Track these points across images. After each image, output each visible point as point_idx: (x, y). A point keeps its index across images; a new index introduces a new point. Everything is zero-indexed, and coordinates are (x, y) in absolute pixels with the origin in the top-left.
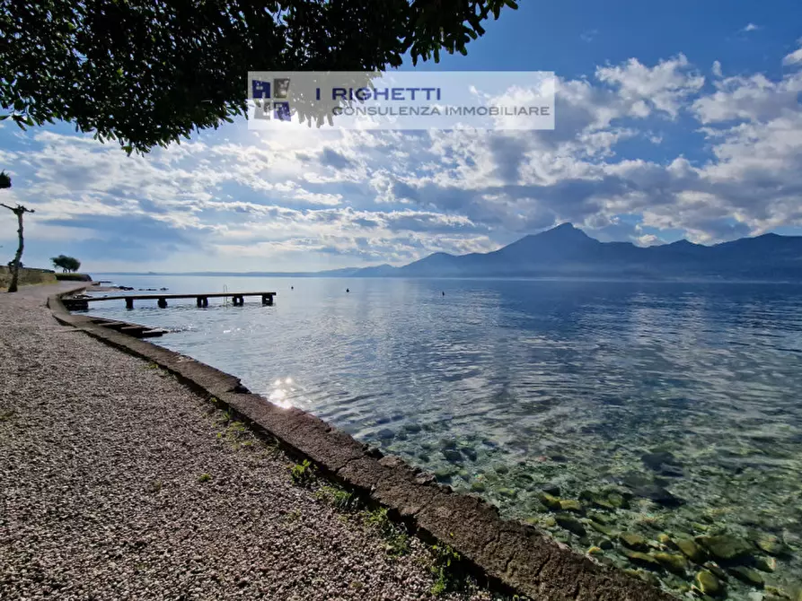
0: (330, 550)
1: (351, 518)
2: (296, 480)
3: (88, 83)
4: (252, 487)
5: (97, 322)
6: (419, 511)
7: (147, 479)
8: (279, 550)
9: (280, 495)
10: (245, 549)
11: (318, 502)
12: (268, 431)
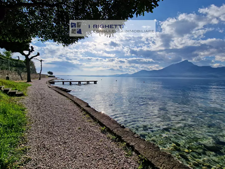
0: (110, 151)
1: (116, 144)
2: (102, 132)
3: (56, 30)
4: (91, 132)
5: (57, 87)
6: (135, 145)
7: (67, 127)
8: (97, 149)
9: (98, 135)
10: (89, 148)
11: (107, 138)
12: (95, 118)
